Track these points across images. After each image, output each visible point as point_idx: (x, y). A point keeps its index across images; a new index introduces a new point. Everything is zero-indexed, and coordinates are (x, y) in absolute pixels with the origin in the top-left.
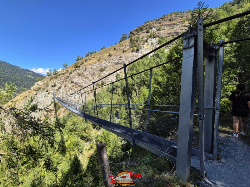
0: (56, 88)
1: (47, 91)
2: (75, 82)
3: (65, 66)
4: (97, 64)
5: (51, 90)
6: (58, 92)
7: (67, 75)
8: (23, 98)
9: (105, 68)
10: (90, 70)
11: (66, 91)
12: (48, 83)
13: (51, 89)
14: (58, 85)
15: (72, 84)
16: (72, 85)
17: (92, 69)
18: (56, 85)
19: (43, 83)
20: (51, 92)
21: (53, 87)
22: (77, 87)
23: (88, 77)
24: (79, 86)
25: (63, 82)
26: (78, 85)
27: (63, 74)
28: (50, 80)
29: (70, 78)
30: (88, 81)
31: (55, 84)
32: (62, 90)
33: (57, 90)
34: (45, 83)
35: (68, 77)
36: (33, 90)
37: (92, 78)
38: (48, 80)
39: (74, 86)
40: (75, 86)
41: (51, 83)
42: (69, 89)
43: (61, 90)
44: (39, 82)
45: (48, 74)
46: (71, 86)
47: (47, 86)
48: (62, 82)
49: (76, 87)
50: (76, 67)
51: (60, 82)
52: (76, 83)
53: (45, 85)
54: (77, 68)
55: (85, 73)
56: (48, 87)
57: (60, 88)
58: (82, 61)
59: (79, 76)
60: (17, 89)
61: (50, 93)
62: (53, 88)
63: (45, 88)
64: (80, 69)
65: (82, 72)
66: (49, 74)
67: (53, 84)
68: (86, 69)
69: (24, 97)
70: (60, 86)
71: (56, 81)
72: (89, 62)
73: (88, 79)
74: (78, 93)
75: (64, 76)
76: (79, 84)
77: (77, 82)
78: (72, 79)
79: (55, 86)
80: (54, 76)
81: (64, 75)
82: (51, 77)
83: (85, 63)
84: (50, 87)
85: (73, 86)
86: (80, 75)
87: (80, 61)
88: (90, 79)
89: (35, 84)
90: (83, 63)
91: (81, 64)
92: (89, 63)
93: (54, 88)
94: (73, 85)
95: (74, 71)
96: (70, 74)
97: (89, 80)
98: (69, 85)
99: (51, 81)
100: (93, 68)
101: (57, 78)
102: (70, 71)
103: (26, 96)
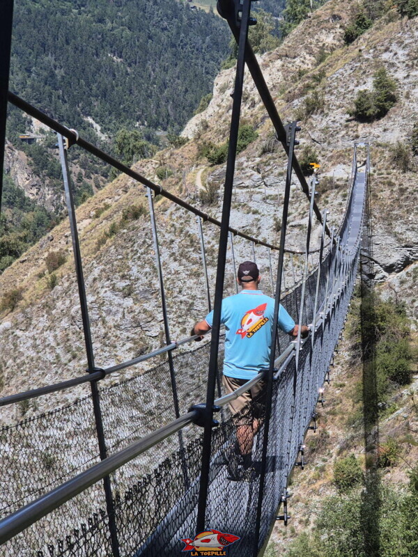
0: (393, 131)
5: (340, 158)
8: (113, 231)
12: (318, 79)
13: (343, 144)
18: (393, 99)
20: (340, 172)
21: (362, 115)
28: (349, 38)
31: (380, 84)
33: (401, 160)
34: (301, 74)
36: (190, 150)
38: (329, 39)
47: (314, 107)
56: (316, 119)
60: (103, 137)
61: (328, 186)
62: (362, 129)
67: (369, 86)
69: (118, 218)
79: (382, 113)
84: (338, 116)
93: (373, 131)
99: (353, 50)
103: (136, 216)
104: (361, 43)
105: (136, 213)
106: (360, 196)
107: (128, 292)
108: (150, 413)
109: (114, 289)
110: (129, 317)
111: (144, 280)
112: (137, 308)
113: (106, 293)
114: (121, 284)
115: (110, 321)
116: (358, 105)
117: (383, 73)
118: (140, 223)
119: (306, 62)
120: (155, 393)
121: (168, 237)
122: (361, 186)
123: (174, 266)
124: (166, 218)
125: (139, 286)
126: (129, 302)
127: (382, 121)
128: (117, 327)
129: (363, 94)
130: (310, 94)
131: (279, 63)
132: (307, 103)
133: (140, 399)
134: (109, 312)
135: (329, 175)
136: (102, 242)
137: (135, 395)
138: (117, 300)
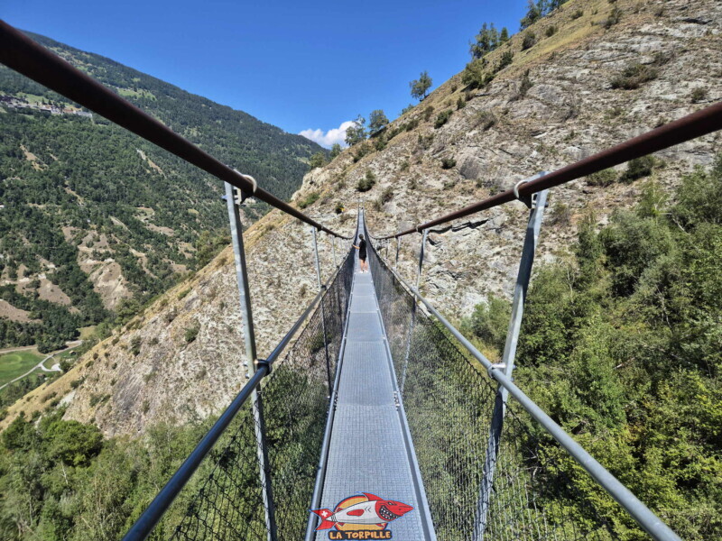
0: (374, 195)
1: (338, 211)
2: (460, 164)
3: (421, 89)
4: (603, 49)
5: (353, 206)
6: (381, 216)
7: (426, 129)
8: (262, 235)
9: (660, 60)
10: (553, 87)
11: (416, 211)
12: (343, 175)
13: (353, 200)
14: (384, 183)
15: (446, 177)
16: (444, 178)
17: (566, 83)
18: (374, 183)
19: (328, 176)
20: (352, 212)
21: (362, 189)
22: (470, 192)
23: (537, 133)
24: (479, 186)
25: (405, 167)
26: (474, 177)
27: (409, 129)
28: (356, 161)
29: (436, 143)
30: (535, 153)
31: (369, 176)
32: (399, 205)
33: (377, 207)
34: (336, 175)
35: (430, 139)
37: (564, 133)
38: (347, 162)
39: (453, 186)
40: (459, 186)
41: (356, 176)
42: (429, 202)
43: (393, 207)
44: (318, 170)
45: (352, 135)
46: (438, 185)
47: (342, 186)
48: (398, 167)
49: (464, 192)
50: (473, 86)
51: (391, 166)
52: (468, 172)
53: (332, 183)
54: (475, 91)
55: (522, 110)
56: (342, 191)
57: (388, 196)
58: (504, 49)
59: (486, 128)
61: (349, 217)
62: (361, 195)
63: (331, 196)
64: (492, 91)
65: (504, 104)
66: (354, 137)
67: (364, 177)
68: (526, 86)
69: (265, 230)
70: (389, 184)
71: (374, 162)
72: (546, 47)
73: (535, 144)
74: (470, 225)
75: (410, 138)
76: (480, 176)
77: (471, 164)
78: (449, 148)
79: (369, 188)
80: (370, 142)
81: (412, 133)
82: (359, 146)
83: (520, 59)
84: (352, 190)
85: (448, 187)
86: (491, 124)
87: (493, 57)
88: (548, 143)
89: (305, 178)
90: (507, 60)
91: (498, 64)
92: (549, 49)
93: (366, 195)
94: (450, 181)
95: (460, 105)
96: (439, 125)
97: (540, 149)
98: (429, 182)
99: (357, 164)
100: (570, 75)
101: (380, 148)
102: (439, 108)
103: (271, 229)
104: (361, 161)
105: (271, 228)
106: (361, 221)
107: (266, 259)
108: (273, 310)
109: (260, 258)
110: (266, 269)
111: (273, 255)
112: (269, 266)
113: (257, 259)
114: (264, 256)
115: (258, 271)
116: (360, 185)
117: (369, 172)
118: (273, 231)
119: (339, 171)
120: (276, 301)
121: (283, 237)
122: (361, 217)
123: (285, 249)
124: (282, 229)
125: (270, 257)
126: (266, 263)
127: (370, 192)
128: (261, 273)
129: (362, 180)
130: (340, 181)
131: (328, 171)
132: (339, 184)
133: (269, 304)
134: (258, 267)
135: (348, 213)
136: (258, 239)
137: (267, 302)
138: (261, 262)
